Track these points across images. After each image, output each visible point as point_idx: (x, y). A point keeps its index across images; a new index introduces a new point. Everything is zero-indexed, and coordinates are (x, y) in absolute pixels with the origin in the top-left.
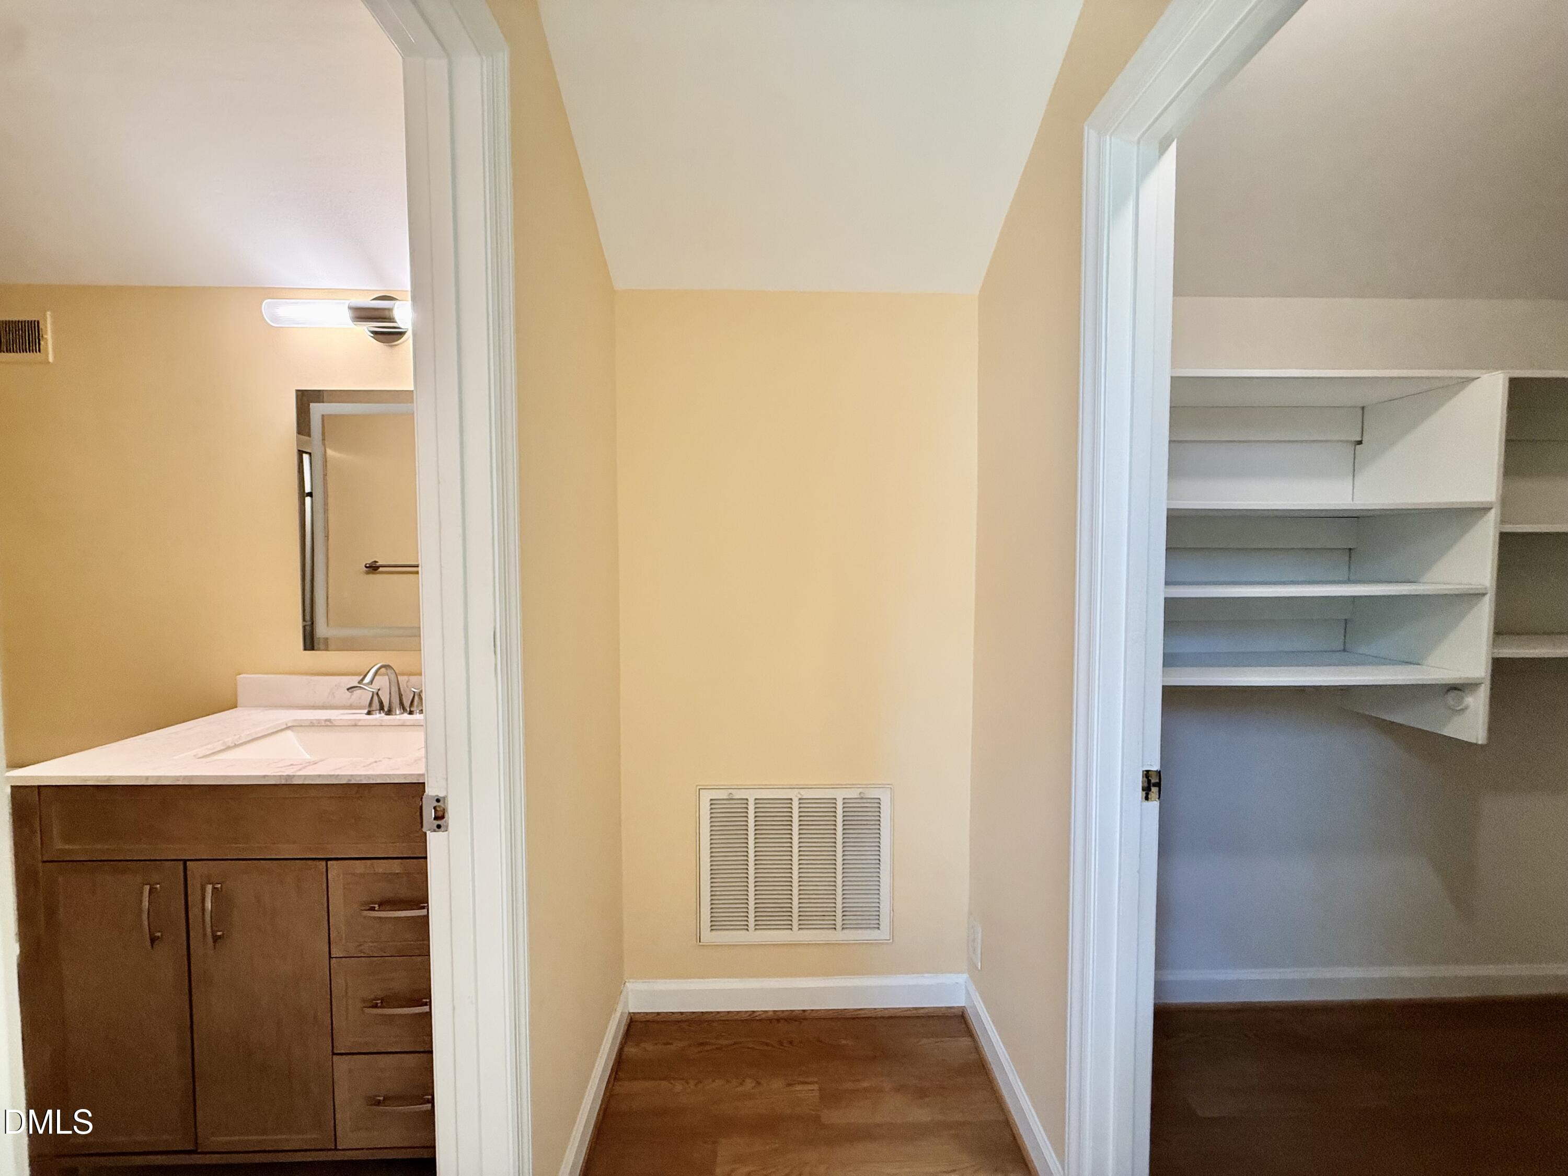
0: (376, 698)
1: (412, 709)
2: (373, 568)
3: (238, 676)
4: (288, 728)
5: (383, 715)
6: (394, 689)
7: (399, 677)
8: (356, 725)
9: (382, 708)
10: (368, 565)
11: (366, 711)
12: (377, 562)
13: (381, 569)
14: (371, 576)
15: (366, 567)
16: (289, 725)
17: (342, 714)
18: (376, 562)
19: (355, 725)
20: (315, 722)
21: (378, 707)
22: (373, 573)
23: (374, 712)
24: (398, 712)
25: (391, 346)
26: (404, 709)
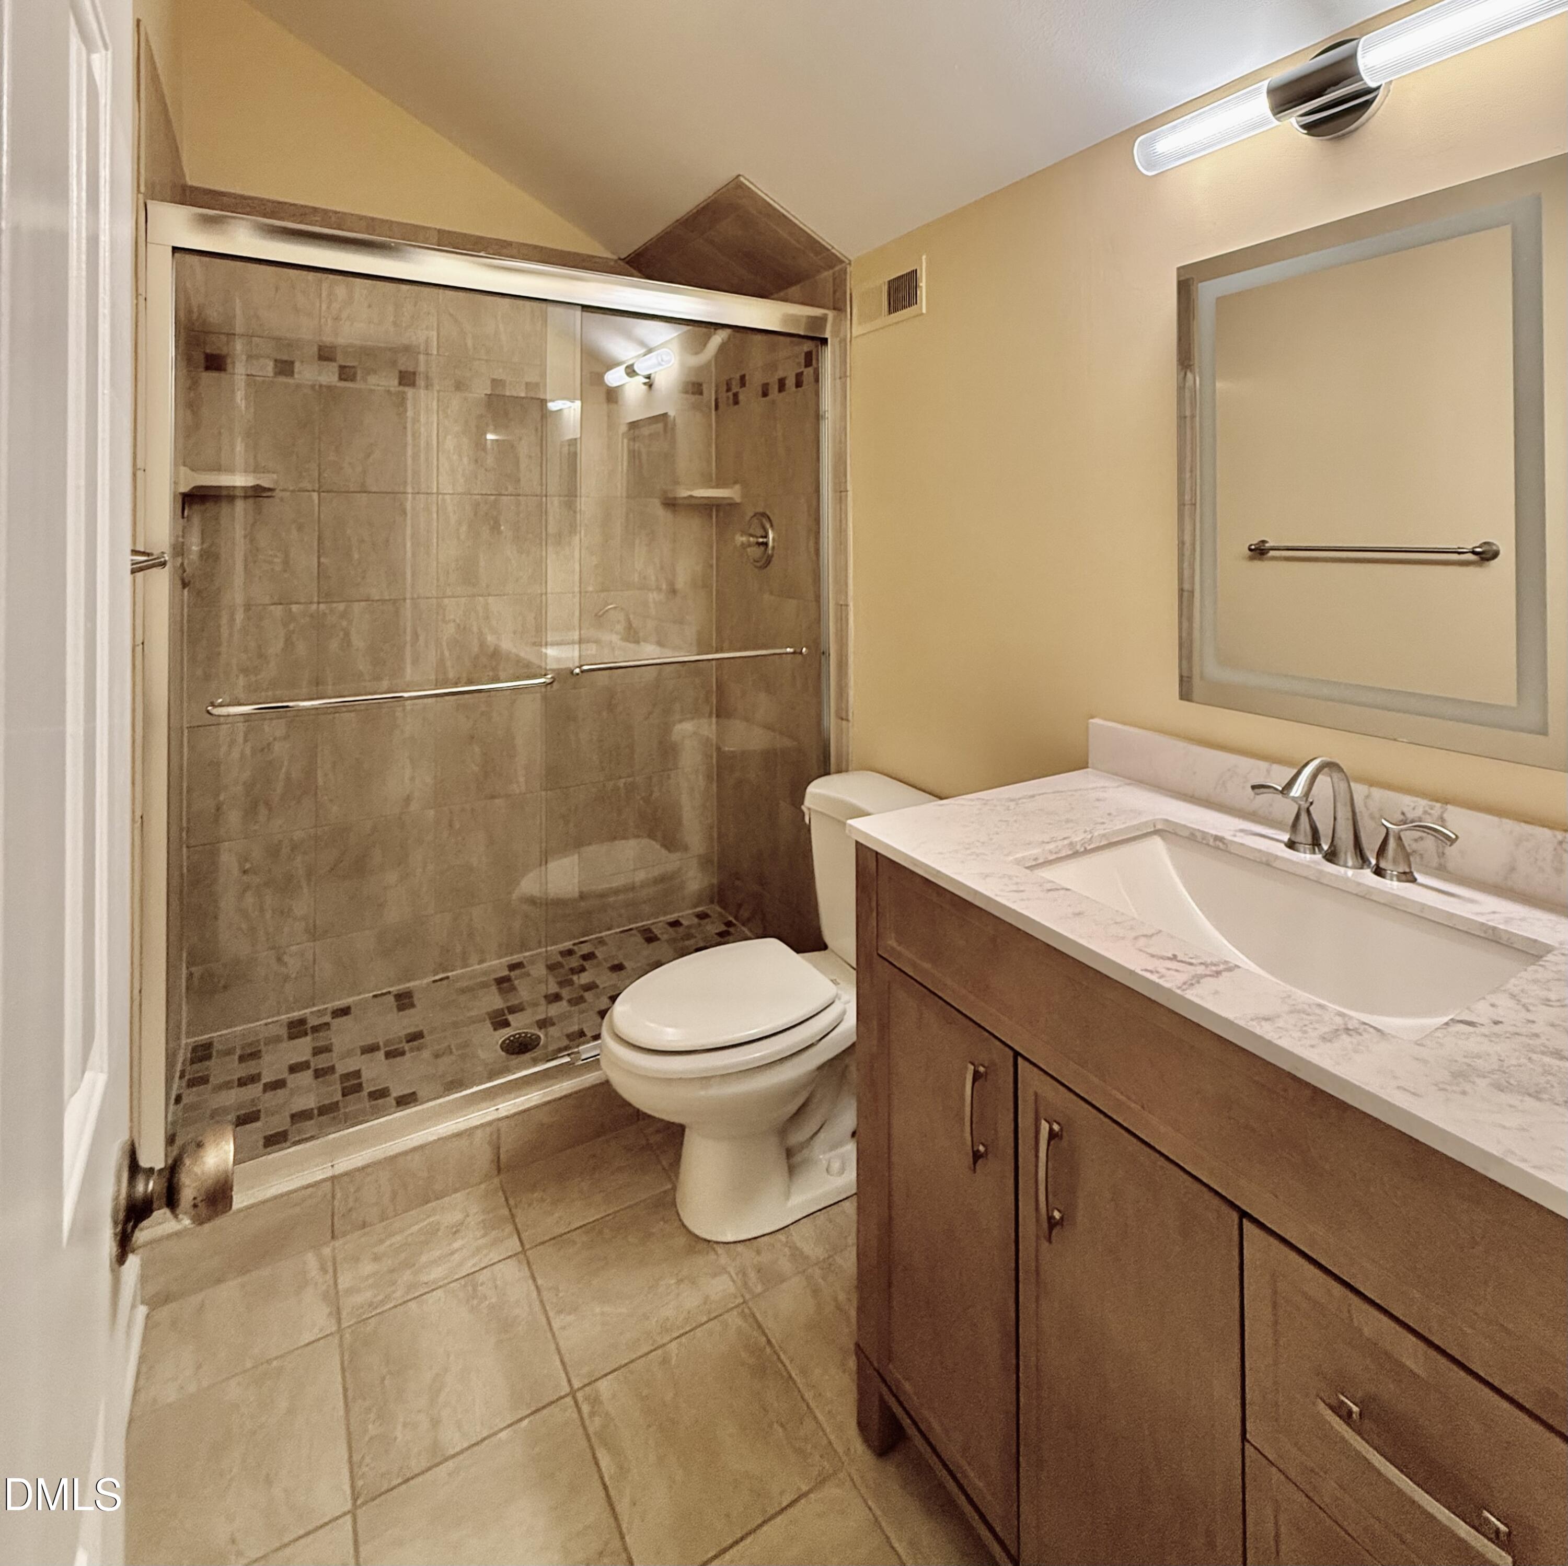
0: (1304, 818)
1: (1383, 865)
2: (1259, 551)
3: (1091, 720)
4: (1157, 832)
5: (1318, 857)
6: (1344, 814)
7: (1352, 784)
8: (1268, 864)
9: (1315, 842)
10: (1253, 547)
11: (1286, 837)
12: (1266, 542)
13: (1272, 553)
14: (1258, 565)
15: (1250, 550)
16: (1159, 827)
17: (1242, 831)
18: (1264, 542)
19: (1266, 863)
20: (1198, 834)
21: (1310, 840)
22: (1260, 559)
23: (1301, 847)
24: (1350, 863)
25: (1339, 138)
26: (1363, 860)
